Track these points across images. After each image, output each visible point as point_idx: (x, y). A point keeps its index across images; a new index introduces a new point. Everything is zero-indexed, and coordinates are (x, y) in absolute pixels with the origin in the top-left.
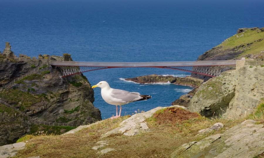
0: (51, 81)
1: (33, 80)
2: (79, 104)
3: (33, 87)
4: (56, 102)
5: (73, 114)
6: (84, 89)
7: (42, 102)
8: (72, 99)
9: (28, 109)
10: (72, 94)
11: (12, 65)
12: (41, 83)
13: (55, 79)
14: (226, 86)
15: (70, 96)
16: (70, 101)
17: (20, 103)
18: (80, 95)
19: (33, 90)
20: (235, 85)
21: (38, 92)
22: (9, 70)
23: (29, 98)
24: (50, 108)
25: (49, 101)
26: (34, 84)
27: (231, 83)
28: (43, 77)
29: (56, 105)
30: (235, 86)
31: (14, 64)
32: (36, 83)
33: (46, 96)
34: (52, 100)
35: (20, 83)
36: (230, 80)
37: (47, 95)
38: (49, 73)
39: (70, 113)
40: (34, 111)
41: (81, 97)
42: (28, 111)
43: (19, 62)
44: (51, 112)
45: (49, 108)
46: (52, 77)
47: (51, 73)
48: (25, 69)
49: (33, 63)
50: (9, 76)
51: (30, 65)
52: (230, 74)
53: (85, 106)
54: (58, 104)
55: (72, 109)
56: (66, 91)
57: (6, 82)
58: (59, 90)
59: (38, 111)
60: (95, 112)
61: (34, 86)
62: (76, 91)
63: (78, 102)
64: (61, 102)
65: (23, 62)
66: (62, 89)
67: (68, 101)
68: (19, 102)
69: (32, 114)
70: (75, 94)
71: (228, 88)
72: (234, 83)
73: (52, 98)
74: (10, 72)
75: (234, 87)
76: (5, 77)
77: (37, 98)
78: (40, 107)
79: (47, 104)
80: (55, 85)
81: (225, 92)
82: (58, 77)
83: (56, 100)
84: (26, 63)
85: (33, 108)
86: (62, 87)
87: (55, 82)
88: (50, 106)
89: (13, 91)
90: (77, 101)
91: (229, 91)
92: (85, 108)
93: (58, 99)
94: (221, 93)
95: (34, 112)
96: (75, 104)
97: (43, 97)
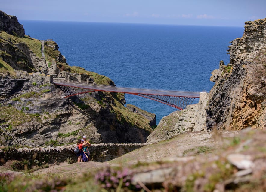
0: (48, 101)
1: (30, 99)
2: (78, 128)
3: (28, 106)
4: (50, 123)
5: (67, 138)
6: (90, 112)
7: (32, 122)
8: (73, 122)
9: (15, 129)
10: (75, 116)
11: (12, 81)
12: (37, 102)
13: (55, 99)
14: (183, 122)
15: (71, 118)
16: (69, 123)
17: (10, 121)
18: (83, 118)
19: (27, 109)
20: (194, 122)
21: (32, 111)
22: (9, 86)
23: (20, 116)
24: (41, 129)
25: (41, 121)
26: (30, 103)
27: (190, 120)
28: (41, 95)
29: (49, 127)
30: (195, 124)
31: (14, 80)
32: (33, 102)
33: (40, 117)
34: (45, 121)
35: (17, 100)
36: (190, 116)
37: (41, 115)
38: (49, 92)
39: (64, 137)
40: (21, 130)
41: (84, 121)
42: (15, 130)
43: (20, 79)
44: (42, 134)
45: (39, 129)
46: (51, 97)
47: (51, 93)
48: (26, 86)
49: (36, 80)
50: (7, 92)
51: (32, 82)
52: (193, 109)
53: (84, 131)
54: (52, 126)
55: (69, 133)
56: (66, 112)
57: (4, 98)
58: (57, 111)
59: (24, 132)
60: (94, 138)
61: (30, 105)
62: (79, 114)
63: (78, 126)
64: (57, 124)
65: (24, 78)
66: (62, 110)
67: (67, 123)
68: (8, 120)
69: (19, 133)
70: (78, 116)
71: (184, 125)
72: (193, 120)
73: (46, 118)
74: (9, 88)
75: (192, 125)
76: (4, 92)
77: (28, 118)
78: (27, 127)
79: (38, 125)
80: (54, 106)
81: (178, 131)
82: (59, 97)
83: (50, 121)
84: (28, 80)
85: (20, 128)
86: (62, 108)
87: (54, 102)
88: (42, 127)
89: (9, 108)
90: (78, 124)
91: (184, 130)
92: (84, 133)
93: (52, 120)
94: (171, 131)
95: (21, 132)
96: (73, 128)
97: (35, 117)
